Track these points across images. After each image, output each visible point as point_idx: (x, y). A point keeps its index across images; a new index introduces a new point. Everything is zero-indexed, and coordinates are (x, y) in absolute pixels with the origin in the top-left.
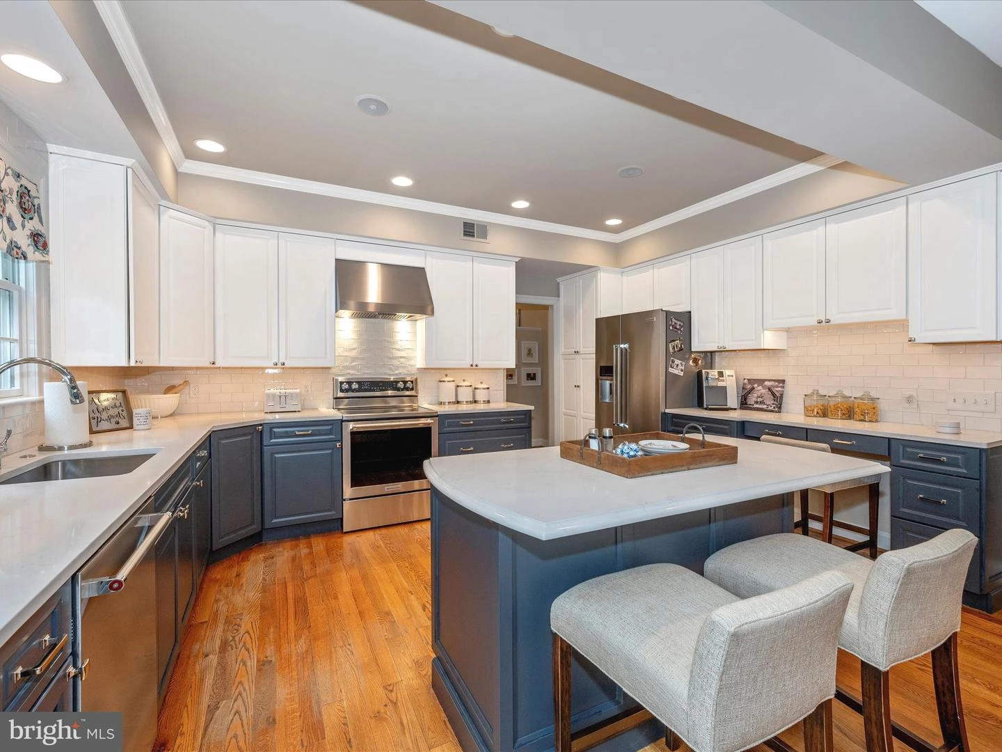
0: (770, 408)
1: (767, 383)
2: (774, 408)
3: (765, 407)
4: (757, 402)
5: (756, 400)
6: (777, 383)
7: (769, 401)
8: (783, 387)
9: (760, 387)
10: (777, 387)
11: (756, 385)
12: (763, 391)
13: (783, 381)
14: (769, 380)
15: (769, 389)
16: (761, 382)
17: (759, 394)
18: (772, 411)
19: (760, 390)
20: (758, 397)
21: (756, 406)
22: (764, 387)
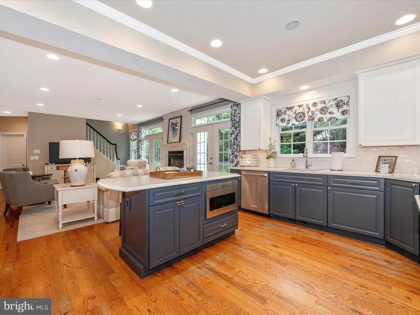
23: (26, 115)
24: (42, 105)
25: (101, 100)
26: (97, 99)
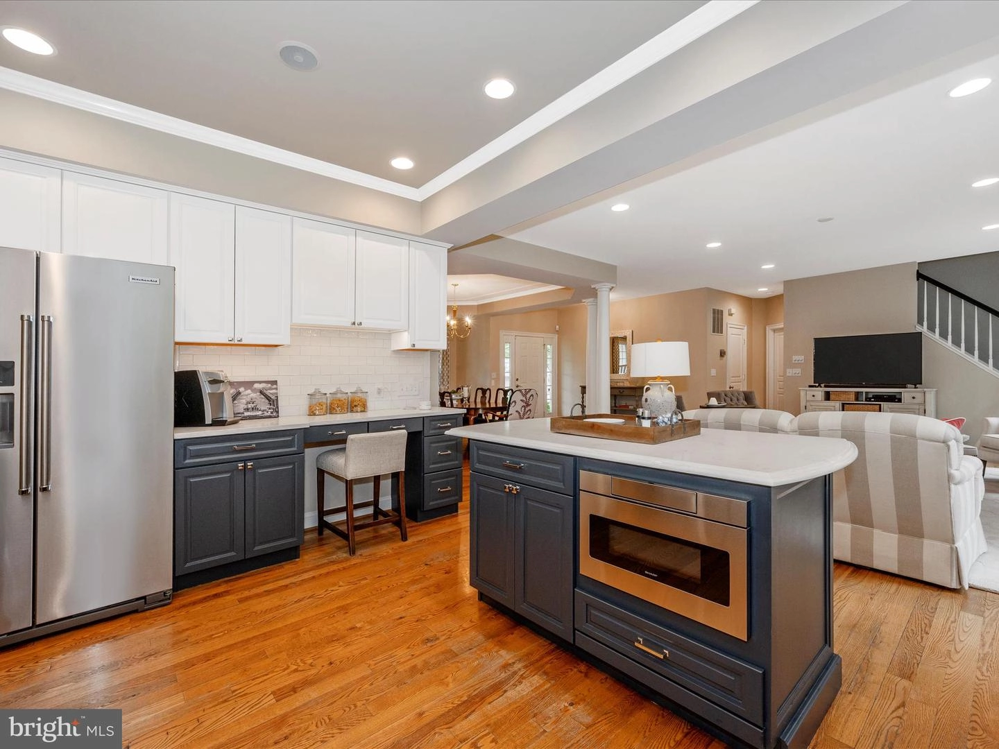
0: (266, 414)
1: (256, 386)
2: (272, 413)
3: (259, 413)
4: (247, 410)
5: (246, 407)
6: (270, 385)
7: (264, 405)
8: (277, 389)
9: (249, 391)
10: (270, 389)
11: (242, 389)
12: (253, 395)
13: (275, 382)
14: (260, 382)
15: (261, 392)
16: (249, 384)
17: (249, 400)
18: (270, 417)
19: (248, 394)
20: (248, 403)
21: (247, 414)
22: (254, 391)
23: (779, 290)
24: (772, 266)
25: (830, 219)
26: (820, 221)
